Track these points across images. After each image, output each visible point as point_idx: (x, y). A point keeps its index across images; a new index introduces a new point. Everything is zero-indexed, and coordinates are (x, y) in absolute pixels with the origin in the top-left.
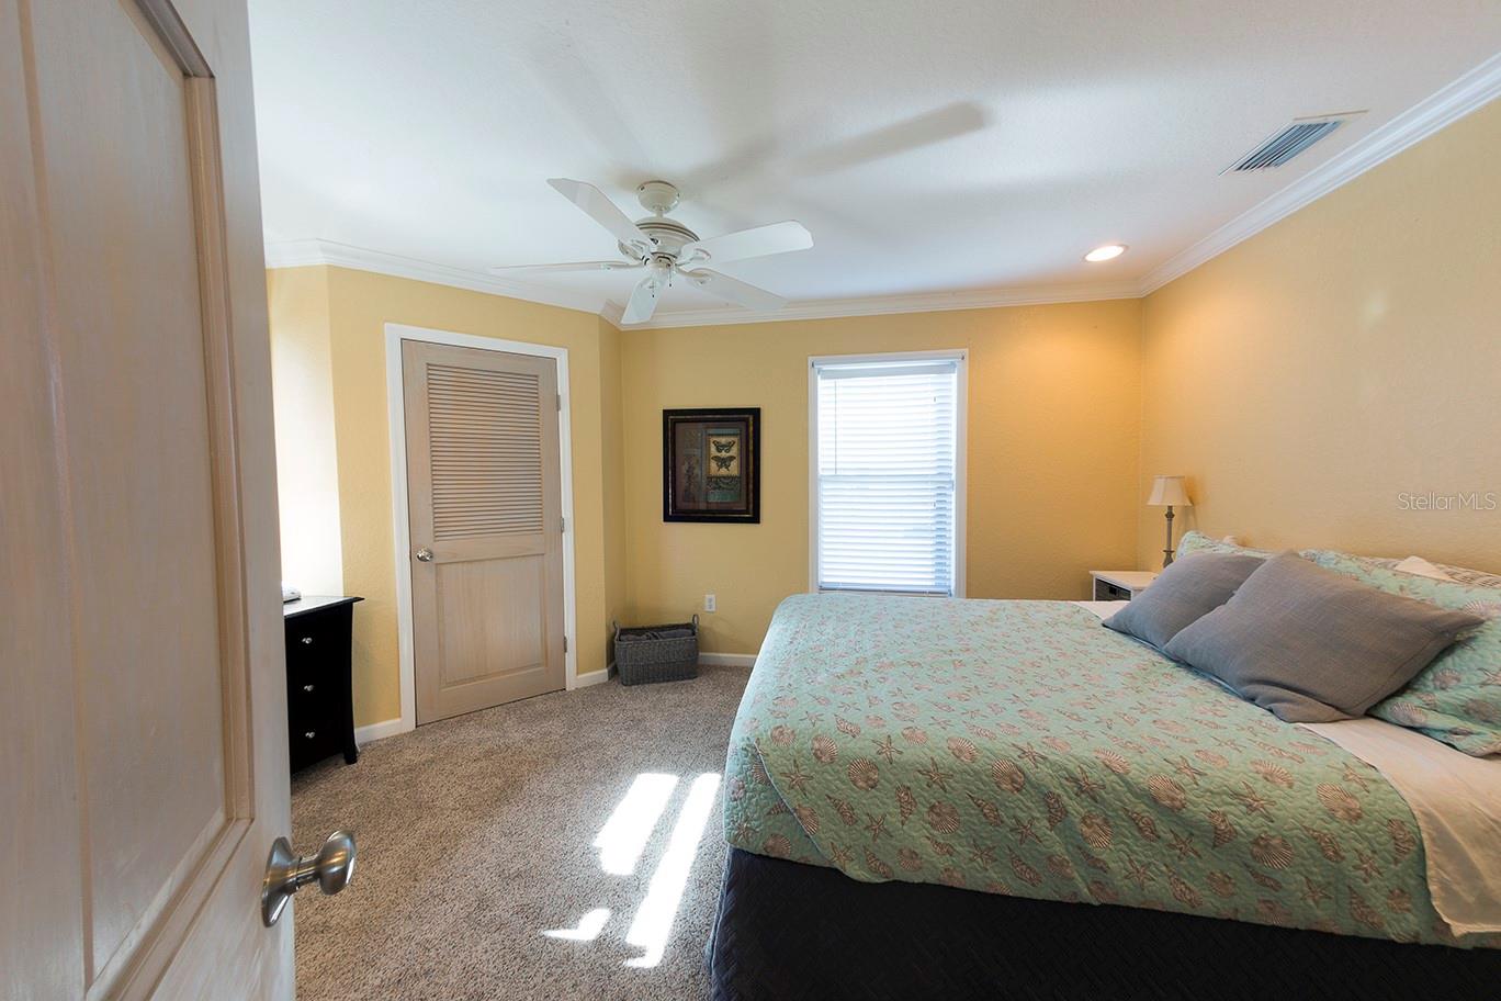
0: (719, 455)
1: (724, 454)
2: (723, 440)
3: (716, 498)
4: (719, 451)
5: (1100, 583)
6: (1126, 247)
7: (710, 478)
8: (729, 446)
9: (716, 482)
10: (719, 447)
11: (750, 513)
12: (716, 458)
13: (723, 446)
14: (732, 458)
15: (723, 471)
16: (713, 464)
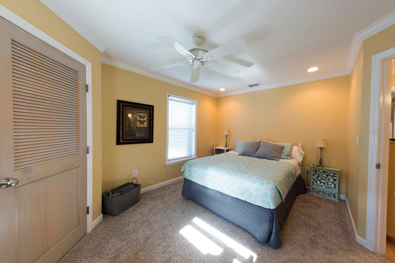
0: (140, 119)
1: (142, 120)
2: (142, 115)
3: (138, 135)
4: (140, 118)
5: (216, 149)
6: (226, 89)
7: (137, 128)
8: (144, 117)
9: (139, 129)
10: (140, 117)
11: (150, 140)
12: (139, 121)
13: (142, 117)
14: (145, 121)
15: (142, 125)
16: (138, 123)
